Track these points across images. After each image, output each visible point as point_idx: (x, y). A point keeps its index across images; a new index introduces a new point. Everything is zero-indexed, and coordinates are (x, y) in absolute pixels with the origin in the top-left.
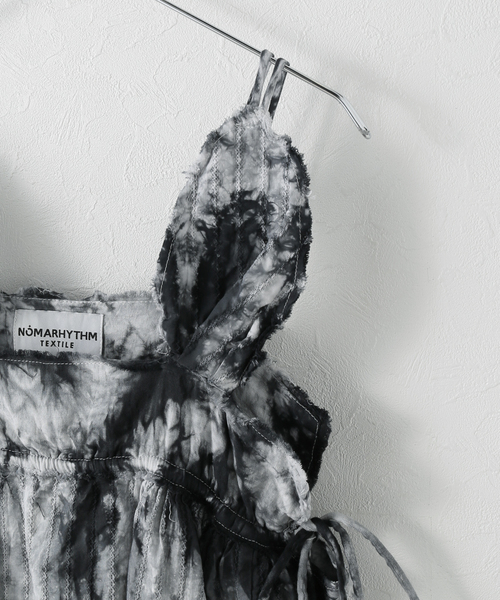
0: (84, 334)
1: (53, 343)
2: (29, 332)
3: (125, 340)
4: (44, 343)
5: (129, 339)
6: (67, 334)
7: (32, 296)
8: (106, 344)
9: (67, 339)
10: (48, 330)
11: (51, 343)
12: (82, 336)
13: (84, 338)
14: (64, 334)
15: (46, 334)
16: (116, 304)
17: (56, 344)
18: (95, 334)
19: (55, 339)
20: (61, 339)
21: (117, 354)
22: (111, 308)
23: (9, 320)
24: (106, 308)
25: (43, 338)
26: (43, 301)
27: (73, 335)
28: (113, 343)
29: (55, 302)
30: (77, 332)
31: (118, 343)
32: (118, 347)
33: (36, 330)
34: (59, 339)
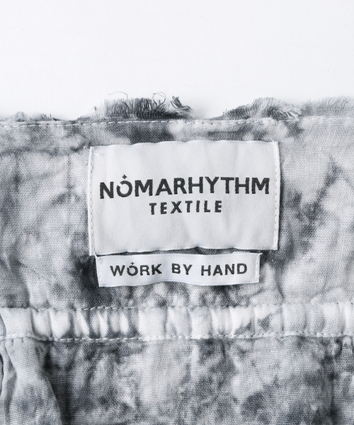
0: (242, 181)
1: (176, 206)
2: (125, 189)
3: (323, 194)
4: (157, 209)
5: (331, 190)
6: (206, 185)
7: (126, 117)
8: (286, 199)
9: (207, 196)
10: (164, 182)
11: (170, 207)
12: (238, 186)
13: (242, 190)
14: (201, 185)
15: (160, 190)
16: (306, 122)
17: (183, 207)
18: (266, 181)
19: (180, 197)
20: (195, 195)
21: (307, 222)
22: (296, 131)
23: (77, 171)
24: (285, 130)
25: (154, 199)
26: (152, 125)
27: (220, 185)
28: (298, 198)
29: (175, 126)
30: (228, 180)
31: (308, 198)
32: (308, 206)
33: (138, 183)
34: (188, 197)
